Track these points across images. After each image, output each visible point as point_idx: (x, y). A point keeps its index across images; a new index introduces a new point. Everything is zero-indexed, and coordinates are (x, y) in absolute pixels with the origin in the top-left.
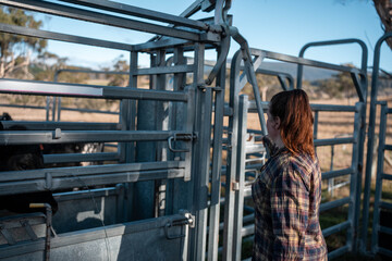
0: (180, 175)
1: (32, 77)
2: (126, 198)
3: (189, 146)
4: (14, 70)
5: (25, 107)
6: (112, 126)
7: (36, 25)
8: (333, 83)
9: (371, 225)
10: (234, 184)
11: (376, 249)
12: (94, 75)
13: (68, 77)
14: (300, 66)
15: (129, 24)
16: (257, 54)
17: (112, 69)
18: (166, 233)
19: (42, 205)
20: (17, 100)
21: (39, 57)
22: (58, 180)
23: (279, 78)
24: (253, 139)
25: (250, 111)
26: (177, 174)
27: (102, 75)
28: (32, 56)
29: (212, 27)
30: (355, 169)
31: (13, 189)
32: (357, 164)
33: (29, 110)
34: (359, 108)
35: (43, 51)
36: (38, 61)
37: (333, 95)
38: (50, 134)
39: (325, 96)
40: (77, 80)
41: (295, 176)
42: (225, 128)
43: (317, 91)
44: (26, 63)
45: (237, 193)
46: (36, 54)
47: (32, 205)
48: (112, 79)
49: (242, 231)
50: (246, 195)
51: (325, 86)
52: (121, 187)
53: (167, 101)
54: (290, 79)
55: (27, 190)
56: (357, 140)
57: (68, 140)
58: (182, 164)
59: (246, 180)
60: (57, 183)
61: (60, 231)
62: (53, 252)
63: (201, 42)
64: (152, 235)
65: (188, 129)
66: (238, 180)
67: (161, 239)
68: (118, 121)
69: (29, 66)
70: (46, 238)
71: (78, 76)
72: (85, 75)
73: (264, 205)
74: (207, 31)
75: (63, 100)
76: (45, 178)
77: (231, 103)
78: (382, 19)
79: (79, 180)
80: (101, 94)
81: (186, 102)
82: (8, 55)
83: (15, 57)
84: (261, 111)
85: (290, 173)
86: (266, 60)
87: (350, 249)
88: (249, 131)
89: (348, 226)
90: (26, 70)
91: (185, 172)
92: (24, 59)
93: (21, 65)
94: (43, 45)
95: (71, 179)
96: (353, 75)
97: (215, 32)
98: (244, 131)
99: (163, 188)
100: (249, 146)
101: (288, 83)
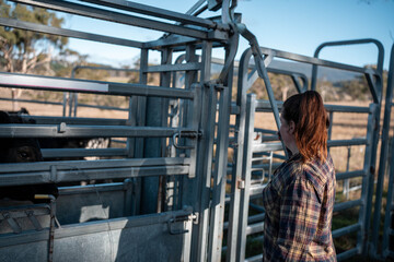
0: (185, 172)
1: (53, 74)
2: (133, 193)
3: (194, 143)
4: (36, 67)
5: (46, 103)
6: (122, 122)
7: (58, 22)
8: (356, 84)
9: (382, 228)
10: (239, 183)
11: (387, 252)
12: (114, 73)
13: (88, 74)
14: (315, 66)
15: (135, 21)
16: (266, 53)
17: (132, 67)
18: (169, 228)
19: (46, 196)
20: (39, 96)
21: (61, 54)
22: (62, 173)
23: (293, 78)
24: (260, 140)
25: (258, 110)
26: (182, 170)
27: (122, 73)
28: (53, 52)
29: (220, 26)
30: (367, 171)
31: (20, 180)
32: (369, 166)
33: (50, 106)
34: (373, 109)
35: (65, 48)
36: (60, 58)
37: (356, 97)
38: (56, 128)
39: (348, 97)
40: (97, 77)
41: (307, 187)
42: (232, 126)
43: (339, 93)
44: (48, 60)
45: (243, 191)
46: (58, 51)
47: (37, 196)
48: (132, 76)
49: (247, 229)
50: (252, 193)
51: (348, 87)
52: (129, 183)
53: (177, 98)
54: (304, 79)
55: (32, 182)
56: (369, 142)
57: (73, 134)
58: (186, 161)
59: (252, 178)
60: (62, 176)
61: (64, 222)
62: (57, 242)
63: (209, 40)
64: (155, 229)
65: (194, 127)
66: (243, 178)
67: (164, 233)
68: (127, 118)
69: (51, 63)
70: (50, 229)
71: (98, 73)
72: (105, 72)
73: (274, 212)
74: (215, 28)
75: (79, 96)
76: (50, 171)
77: (239, 102)
79: (83, 174)
80: (107, 90)
81: (192, 99)
82: (30, 51)
83: (37, 53)
84: (276, 110)
85: (303, 183)
86: (275, 58)
87: (360, 252)
88: (256, 130)
89: (359, 228)
90: (48, 66)
91: (190, 168)
92: (46, 56)
93: (43, 61)
94: (64, 42)
95: (76, 172)
96: (367, 76)
97: (222, 30)
98: (251, 130)
99: (171, 185)
100: (256, 145)
101: (301, 83)
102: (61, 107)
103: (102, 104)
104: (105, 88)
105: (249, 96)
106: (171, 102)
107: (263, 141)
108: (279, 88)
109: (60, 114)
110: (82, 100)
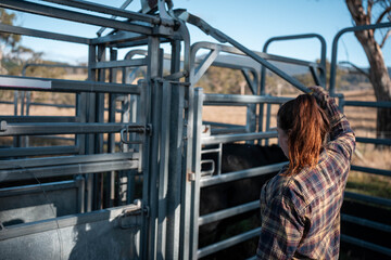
0: (134, 166)
1: (6, 72)
3: (142, 138)
10: (190, 175)
12: (71, 70)
13: (44, 72)
16: (212, 47)
18: (120, 223)
21: (13, 51)
22: (5, 172)
23: (243, 72)
24: (209, 133)
25: (206, 103)
26: (131, 165)
27: (80, 70)
35: (17, 45)
36: (12, 56)
45: (193, 183)
46: (10, 48)
49: (199, 221)
50: (202, 185)
53: (126, 94)
54: (254, 73)
57: (15, 133)
58: (135, 156)
59: (202, 170)
60: (4, 175)
63: (154, 36)
65: (141, 122)
66: (194, 171)
67: (115, 228)
69: (3, 60)
71: (55, 71)
72: (61, 70)
74: (160, 23)
78: (352, 15)
79: (28, 172)
80: (50, 86)
81: (139, 94)
86: (222, 53)
88: (204, 123)
91: (139, 163)
94: (17, 39)
95: (20, 171)
96: (311, 69)
97: (167, 26)
98: (199, 123)
99: (124, 180)
100: (205, 138)
101: (251, 77)
102: (12, 107)
103: (60, 102)
104: (48, 85)
105: (196, 90)
106: (122, 98)
107: (212, 134)
108: (237, 83)
109: (11, 113)
110: (38, 99)
